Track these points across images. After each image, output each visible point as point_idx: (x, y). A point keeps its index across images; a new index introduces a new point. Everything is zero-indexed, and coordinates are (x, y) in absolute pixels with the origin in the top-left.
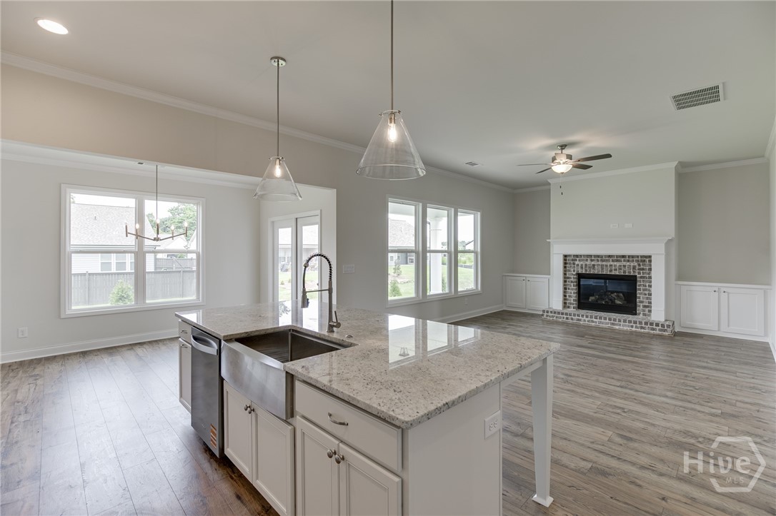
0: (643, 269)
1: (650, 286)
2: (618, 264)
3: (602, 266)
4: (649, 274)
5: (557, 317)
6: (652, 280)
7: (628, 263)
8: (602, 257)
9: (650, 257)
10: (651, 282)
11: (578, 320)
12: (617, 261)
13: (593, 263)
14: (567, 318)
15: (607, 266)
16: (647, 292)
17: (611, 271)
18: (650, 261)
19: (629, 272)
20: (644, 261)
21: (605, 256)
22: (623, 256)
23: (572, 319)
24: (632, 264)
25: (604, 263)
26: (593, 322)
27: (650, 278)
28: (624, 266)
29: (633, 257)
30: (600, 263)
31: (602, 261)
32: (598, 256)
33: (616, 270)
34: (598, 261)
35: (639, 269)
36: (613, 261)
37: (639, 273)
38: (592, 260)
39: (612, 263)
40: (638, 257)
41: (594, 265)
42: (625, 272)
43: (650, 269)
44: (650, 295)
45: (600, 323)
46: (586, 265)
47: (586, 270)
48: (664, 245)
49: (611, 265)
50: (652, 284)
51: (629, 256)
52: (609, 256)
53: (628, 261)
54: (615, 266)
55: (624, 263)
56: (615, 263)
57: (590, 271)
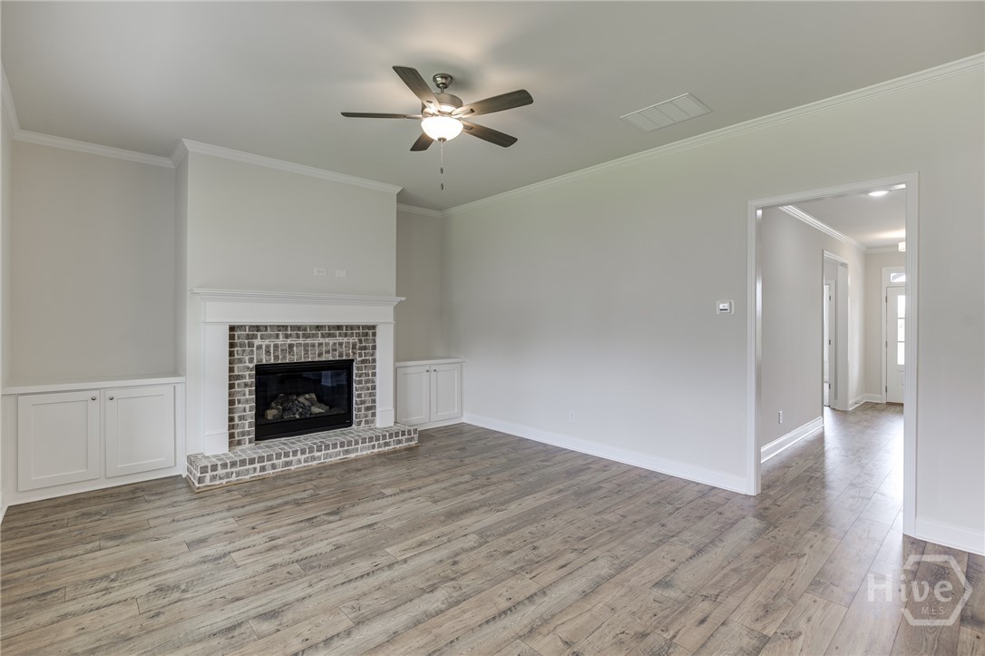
0: (365, 348)
1: (374, 374)
2: (331, 341)
3: (306, 345)
4: (372, 355)
5: (238, 474)
6: (378, 364)
7: (345, 340)
8: (305, 329)
9: (374, 327)
10: (374, 368)
11: (287, 464)
12: (330, 335)
13: (289, 341)
14: (263, 469)
15: (313, 345)
16: (370, 385)
17: (320, 355)
18: (374, 334)
19: (348, 355)
20: (367, 334)
21: (311, 327)
22: (339, 327)
23: (274, 466)
24: (351, 341)
25: (309, 341)
26: (314, 458)
27: (374, 361)
28: (341, 344)
29: (352, 328)
30: (301, 341)
31: (306, 336)
32: (299, 328)
33: (328, 352)
34: (298, 337)
35: (361, 348)
36: (323, 336)
37: (360, 356)
38: (287, 336)
39: (321, 340)
40: (359, 327)
41: (291, 346)
42: (341, 355)
43: (374, 348)
44: (374, 388)
45: (327, 456)
46: (276, 346)
47: (276, 357)
48: (392, 308)
49: (320, 344)
50: (377, 370)
51: (347, 327)
52: (317, 327)
53: (346, 335)
54: (327, 344)
55: (340, 339)
56: (327, 340)
57: (284, 357)
